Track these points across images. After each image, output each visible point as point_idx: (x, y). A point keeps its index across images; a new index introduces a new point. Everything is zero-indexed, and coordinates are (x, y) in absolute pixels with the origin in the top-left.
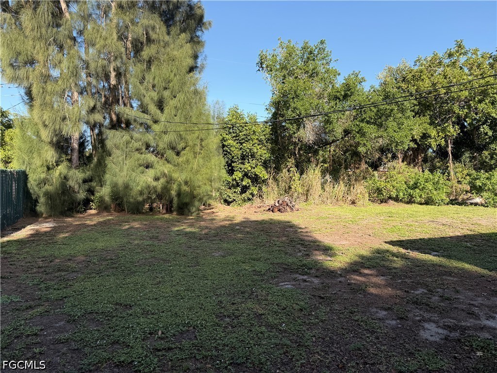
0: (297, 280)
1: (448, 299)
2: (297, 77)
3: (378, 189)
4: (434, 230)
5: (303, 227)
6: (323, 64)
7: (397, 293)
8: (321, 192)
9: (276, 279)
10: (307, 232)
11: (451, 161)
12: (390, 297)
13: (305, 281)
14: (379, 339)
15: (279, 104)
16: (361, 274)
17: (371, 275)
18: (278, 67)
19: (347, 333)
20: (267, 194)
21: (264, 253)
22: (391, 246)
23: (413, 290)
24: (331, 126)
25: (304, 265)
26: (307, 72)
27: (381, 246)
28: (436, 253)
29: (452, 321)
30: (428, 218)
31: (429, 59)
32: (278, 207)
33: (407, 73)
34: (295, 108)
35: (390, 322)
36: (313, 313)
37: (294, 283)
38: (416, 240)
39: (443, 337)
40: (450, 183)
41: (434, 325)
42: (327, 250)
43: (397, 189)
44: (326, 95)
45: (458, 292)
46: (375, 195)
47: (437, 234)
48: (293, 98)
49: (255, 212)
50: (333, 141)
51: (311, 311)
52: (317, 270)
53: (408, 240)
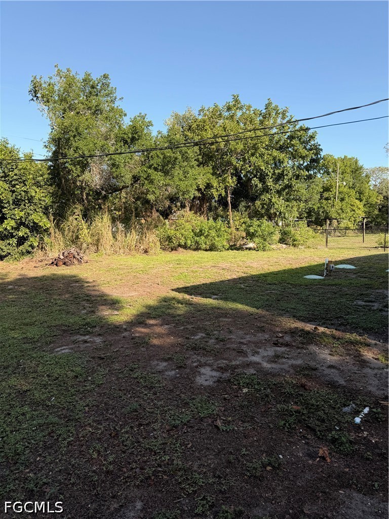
0: (76, 342)
1: (222, 340)
2: (79, 112)
3: (169, 237)
4: (215, 274)
5: (91, 281)
6: (107, 101)
7: (178, 341)
8: (112, 241)
9: (52, 345)
10: (95, 286)
11: (230, 210)
12: (172, 346)
13: (86, 342)
14: (156, 394)
15: (59, 142)
16: (146, 326)
17: (156, 325)
18: (57, 98)
19: (125, 394)
20: (51, 246)
21: (41, 314)
22: (177, 293)
23: (194, 336)
24: (118, 170)
25: (87, 324)
26: (89, 108)
27: (168, 295)
28: (215, 297)
29: (224, 361)
30: (211, 263)
31: (211, 110)
32: (62, 260)
33: (192, 122)
34: (77, 148)
35: (170, 373)
36: (90, 378)
37: (73, 346)
38: (200, 285)
39: (216, 379)
40: (230, 230)
41: (208, 369)
42: (114, 304)
43: (185, 237)
44: (112, 136)
45: (231, 332)
46: (167, 243)
47: (218, 279)
48: (75, 136)
49: (35, 267)
50: (124, 187)
51: (87, 377)
52: (102, 327)
53: (193, 286)
